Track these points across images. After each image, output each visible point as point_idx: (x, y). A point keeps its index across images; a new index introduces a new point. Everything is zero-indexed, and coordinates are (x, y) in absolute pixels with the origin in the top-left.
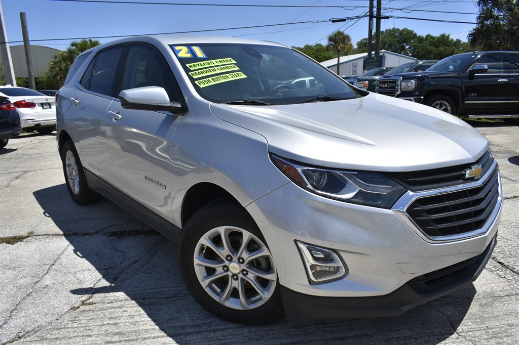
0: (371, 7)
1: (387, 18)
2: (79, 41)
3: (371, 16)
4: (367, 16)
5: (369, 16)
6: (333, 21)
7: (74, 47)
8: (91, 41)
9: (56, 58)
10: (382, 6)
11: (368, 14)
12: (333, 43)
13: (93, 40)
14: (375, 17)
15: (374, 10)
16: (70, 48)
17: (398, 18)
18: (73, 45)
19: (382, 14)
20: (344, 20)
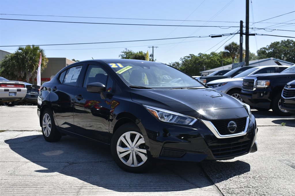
0: (241, 26)
1: (254, 35)
3: (241, 34)
4: (238, 33)
5: (239, 33)
6: (212, 37)
7: (20, 51)
9: (6, 58)
10: (249, 27)
11: (239, 32)
12: (228, 51)
14: (244, 34)
15: (243, 29)
16: (18, 51)
17: (262, 35)
18: (20, 49)
19: (249, 32)
20: (221, 36)
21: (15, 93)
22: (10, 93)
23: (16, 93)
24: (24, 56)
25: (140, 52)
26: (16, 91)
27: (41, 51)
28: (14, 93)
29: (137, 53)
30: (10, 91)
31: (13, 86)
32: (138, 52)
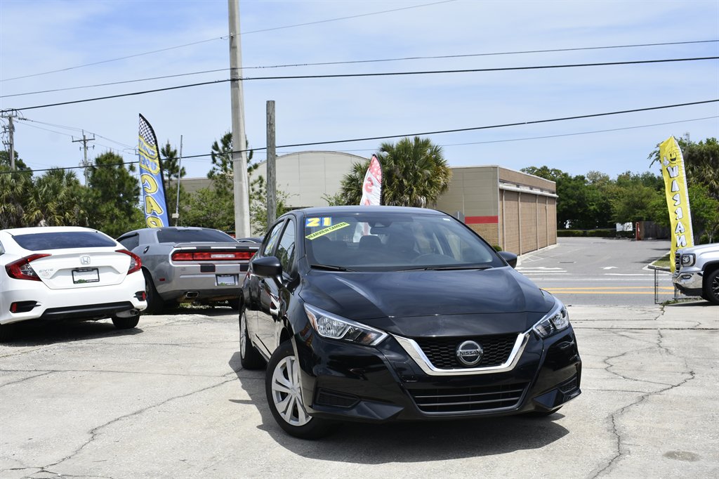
2: (395, 142)
7: (386, 153)
8: (417, 140)
13: (422, 138)
16: (380, 154)
18: (383, 150)
21: (236, 276)
22: (217, 275)
23: (238, 275)
24: (391, 166)
25: (708, 141)
26: (238, 271)
27: (436, 151)
28: (231, 275)
29: (701, 143)
30: (217, 272)
31: (230, 256)
32: (704, 142)
